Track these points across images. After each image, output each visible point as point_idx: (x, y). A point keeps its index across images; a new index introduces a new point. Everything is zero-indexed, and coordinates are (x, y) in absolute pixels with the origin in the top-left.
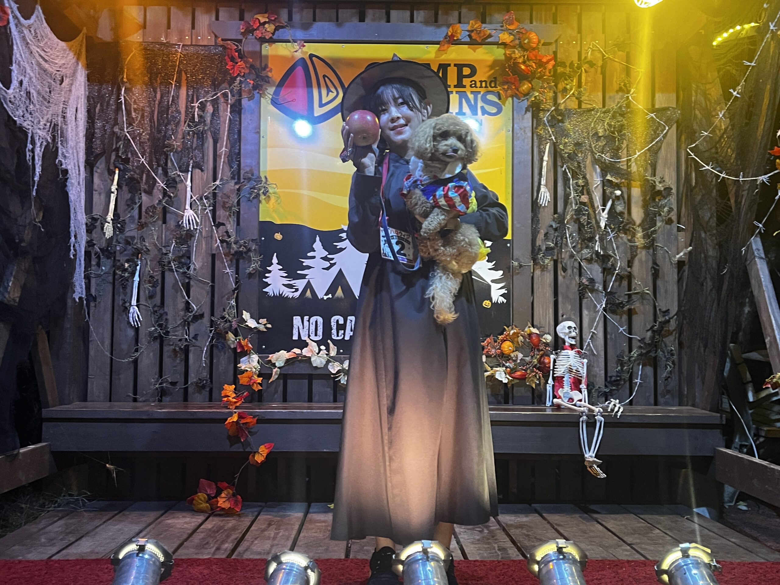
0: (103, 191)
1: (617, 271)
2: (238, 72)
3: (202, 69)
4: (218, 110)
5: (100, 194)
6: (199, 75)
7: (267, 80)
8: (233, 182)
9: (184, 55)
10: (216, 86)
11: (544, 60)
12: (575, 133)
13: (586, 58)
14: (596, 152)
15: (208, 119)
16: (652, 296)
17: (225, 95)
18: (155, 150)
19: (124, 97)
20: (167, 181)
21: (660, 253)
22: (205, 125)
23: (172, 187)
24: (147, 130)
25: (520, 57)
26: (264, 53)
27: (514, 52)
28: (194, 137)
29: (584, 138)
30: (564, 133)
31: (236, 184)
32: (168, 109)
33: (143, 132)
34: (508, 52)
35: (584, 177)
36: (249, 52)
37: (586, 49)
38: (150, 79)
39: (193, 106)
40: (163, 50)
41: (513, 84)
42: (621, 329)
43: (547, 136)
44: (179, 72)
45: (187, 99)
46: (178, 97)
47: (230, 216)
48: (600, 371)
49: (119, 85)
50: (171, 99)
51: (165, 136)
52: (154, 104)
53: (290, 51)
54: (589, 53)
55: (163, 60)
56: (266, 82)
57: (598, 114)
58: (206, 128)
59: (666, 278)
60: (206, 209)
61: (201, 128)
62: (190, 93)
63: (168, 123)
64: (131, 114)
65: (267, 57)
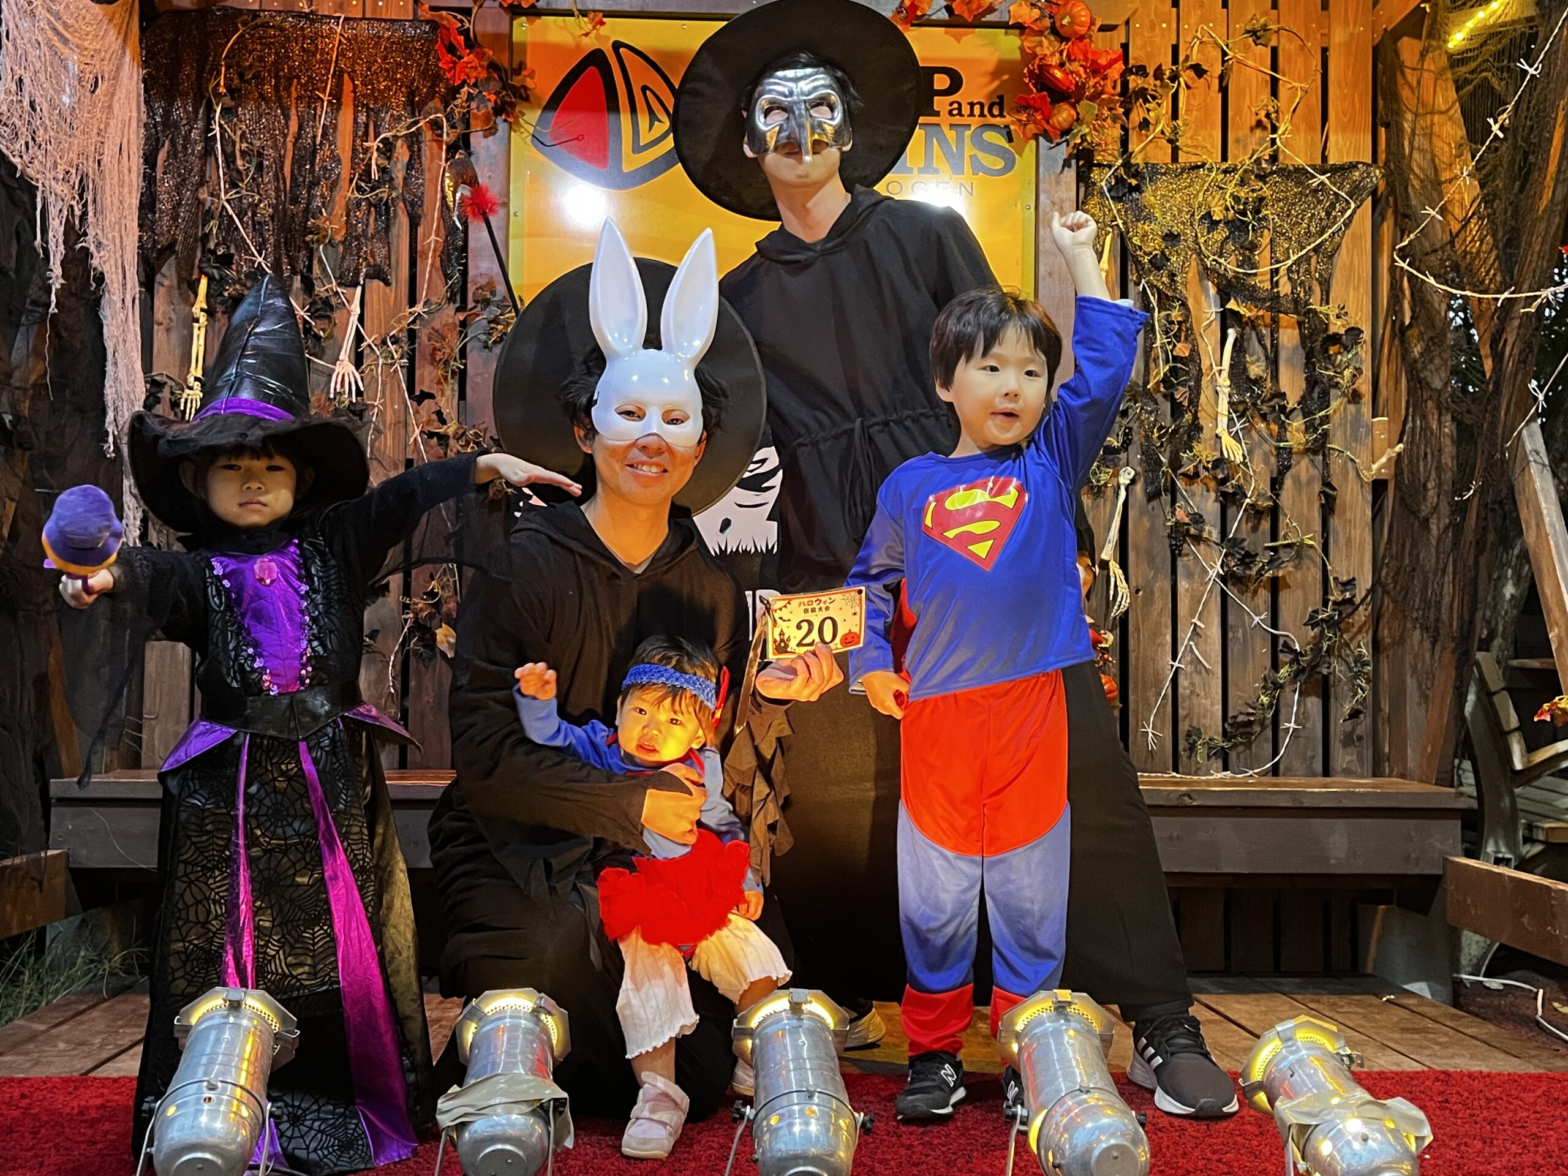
0: (174, 324)
1: (1248, 501)
2: (463, 77)
3: (387, 70)
4: (419, 158)
5: (168, 330)
6: (379, 83)
7: (524, 95)
8: (453, 307)
9: (348, 40)
10: (414, 106)
11: (1103, 61)
12: (1165, 213)
13: (1187, 58)
14: (1207, 253)
15: (399, 175)
16: (1320, 551)
17: (436, 125)
18: (286, 239)
19: (221, 126)
20: (311, 304)
21: (1336, 463)
22: (392, 188)
23: (321, 317)
24: (268, 197)
25: (1053, 54)
26: (517, 37)
27: (1040, 44)
28: (369, 212)
29: (1183, 223)
30: (1141, 214)
31: (458, 310)
32: (314, 153)
33: (260, 201)
34: (1026, 44)
35: (1184, 305)
36: (484, 35)
37: (1189, 39)
38: (276, 88)
39: (368, 148)
40: (302, 29)
41: (1036, 110)
42: (1257, 619)
43: (1108, 220)
44: (339, 75)
45: (355, 133)
46: (335, 129)
47: (446, 378)
48: (1212, 705)
49: (210, 100)
50: (320, 131)
51: (307, 210)
52: (284, 143)
53: (572, 35)
54: (1195, 48)
55: (303, 49)
56: (521, 98)
57: (1213, 174)
58: (394, 194)
59: (1348, 514)
60: (392, 365)
61: (383, 192)
62: (362, 118)
63: (315, 183)
64: (234, 162)
65: (523, 46)
